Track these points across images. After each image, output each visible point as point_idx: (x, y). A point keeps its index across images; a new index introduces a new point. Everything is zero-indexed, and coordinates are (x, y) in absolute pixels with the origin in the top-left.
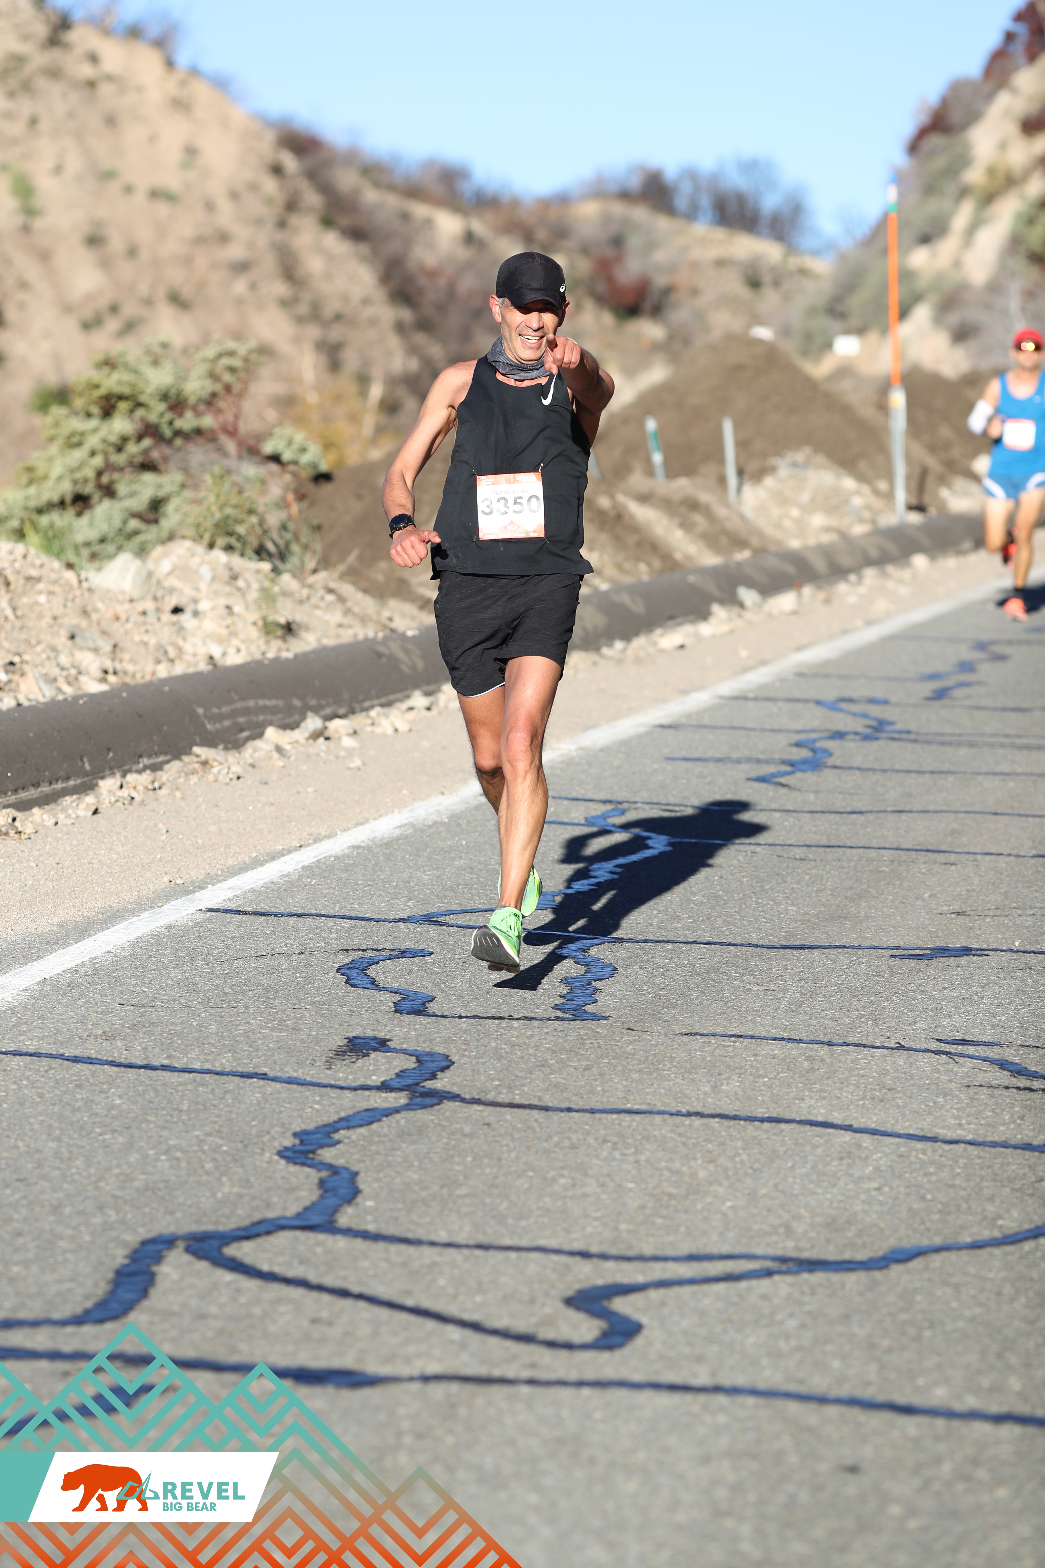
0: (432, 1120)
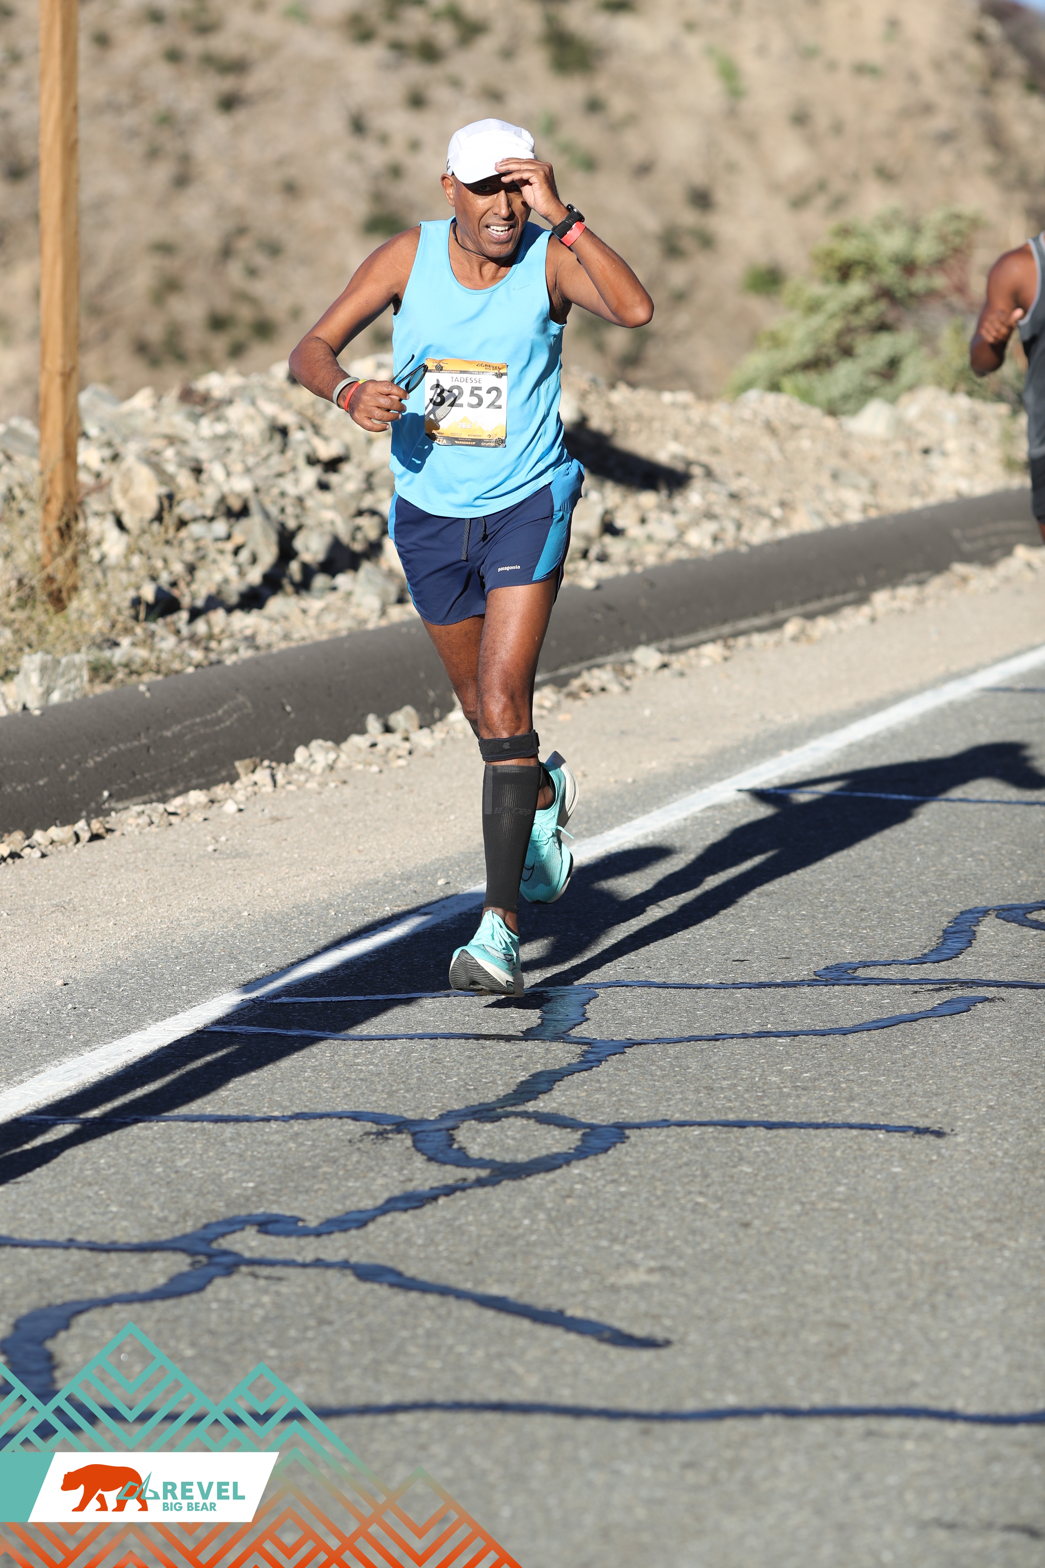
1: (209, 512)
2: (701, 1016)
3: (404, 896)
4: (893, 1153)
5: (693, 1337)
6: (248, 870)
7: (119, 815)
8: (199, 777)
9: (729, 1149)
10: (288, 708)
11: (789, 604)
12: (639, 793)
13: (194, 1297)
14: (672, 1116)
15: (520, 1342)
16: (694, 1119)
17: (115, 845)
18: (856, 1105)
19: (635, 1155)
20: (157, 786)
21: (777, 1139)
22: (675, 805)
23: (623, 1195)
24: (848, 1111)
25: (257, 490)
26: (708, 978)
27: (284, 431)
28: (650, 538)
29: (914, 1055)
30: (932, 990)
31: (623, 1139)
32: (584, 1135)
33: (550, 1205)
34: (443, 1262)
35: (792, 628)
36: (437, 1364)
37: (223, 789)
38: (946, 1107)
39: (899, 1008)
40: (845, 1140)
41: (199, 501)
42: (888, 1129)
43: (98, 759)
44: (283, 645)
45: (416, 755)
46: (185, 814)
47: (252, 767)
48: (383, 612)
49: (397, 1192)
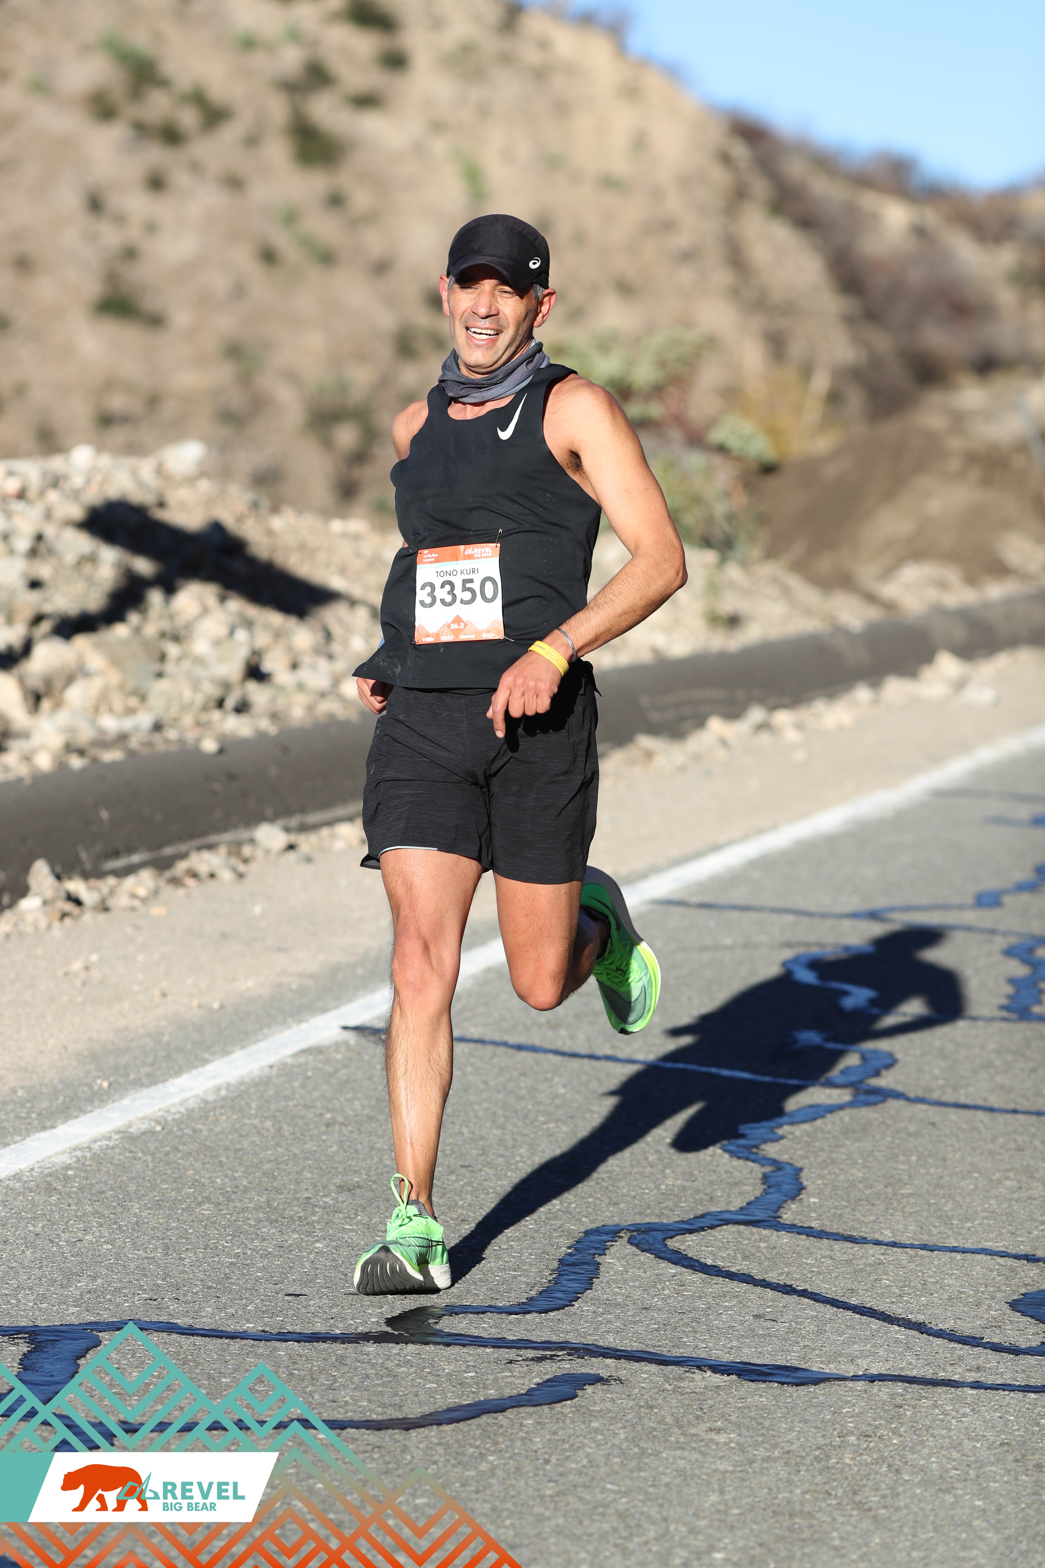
0: (877, 1119)
22: (262, 1045)
29: (492, 1472)
39: (485, 1387)
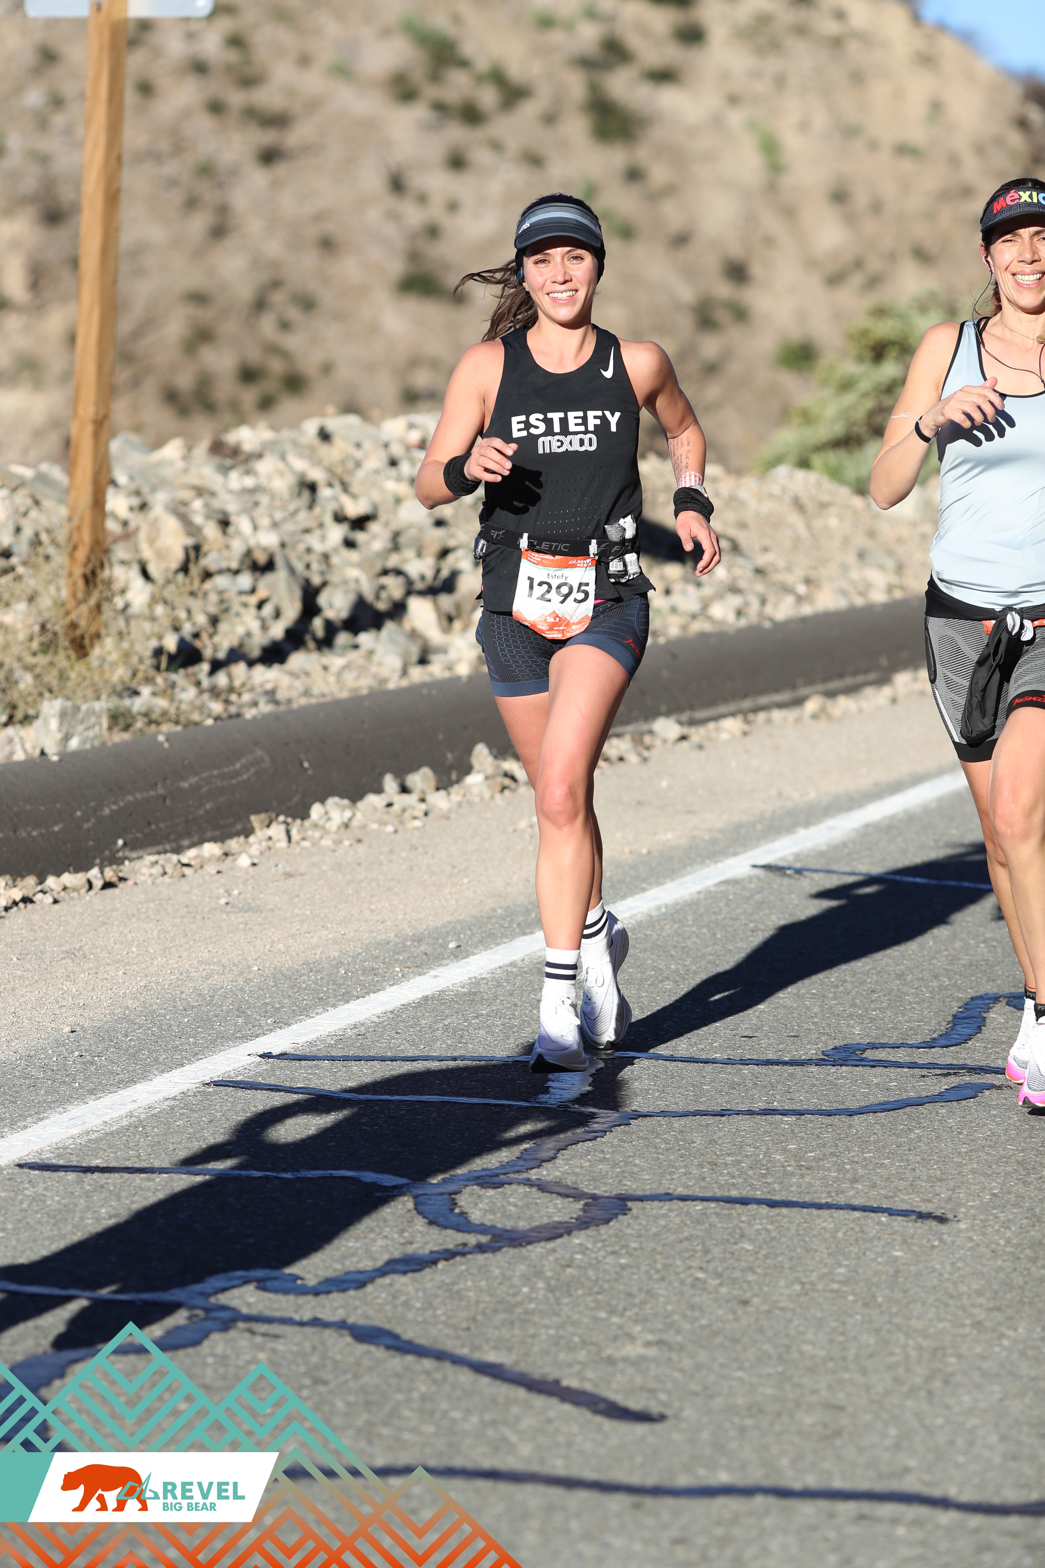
1: (234, 565)
2: (708, 1091)
3: (415, 957)
4: (895, 1237)
5: (687, 1413)
6: (260, 924)
7: (133, 864)
8: (214, 829)
9: (730, 1225)
10: (306, 765)
11: (810, 682)
12: (654, 865)
13: (190, 1351)
14: (675, 1190)
15: (515, 1410)
16: (697, 1194)
17: (127, 894)
18: (860, 1187)
19: (636, 1227)
20: (172, 837)
21: (779, 1218)
22: (689, 878)
23: (623, 1267)
24: (851, 1193)
25: (283, 545)
26: (715, 1053)
27: (312, 488)
28: (674, 610)
29: (919, 1139)
30: (940, 1075)
31: (625, 1210)
32: (586, 1205)
33: (549, 1274)
34: (440, 1326)
35: (812, 705)
36: (431, 1429)
37: (237, 842)
38: (950, 1193)
39: (906, 1091)
40: (847, 1222)
41: (225, 553)
42: (891, 1212)
43: (114, 807)
44: (303, 701)
45: (431, 816)
46: (198, 866)
47: (267, 822)
48: (404, 672)
49: (397, 1255)
